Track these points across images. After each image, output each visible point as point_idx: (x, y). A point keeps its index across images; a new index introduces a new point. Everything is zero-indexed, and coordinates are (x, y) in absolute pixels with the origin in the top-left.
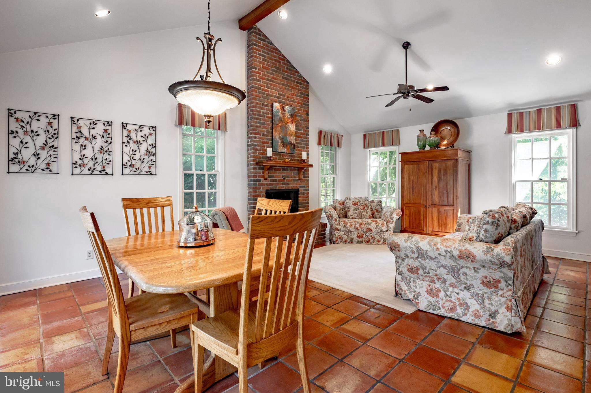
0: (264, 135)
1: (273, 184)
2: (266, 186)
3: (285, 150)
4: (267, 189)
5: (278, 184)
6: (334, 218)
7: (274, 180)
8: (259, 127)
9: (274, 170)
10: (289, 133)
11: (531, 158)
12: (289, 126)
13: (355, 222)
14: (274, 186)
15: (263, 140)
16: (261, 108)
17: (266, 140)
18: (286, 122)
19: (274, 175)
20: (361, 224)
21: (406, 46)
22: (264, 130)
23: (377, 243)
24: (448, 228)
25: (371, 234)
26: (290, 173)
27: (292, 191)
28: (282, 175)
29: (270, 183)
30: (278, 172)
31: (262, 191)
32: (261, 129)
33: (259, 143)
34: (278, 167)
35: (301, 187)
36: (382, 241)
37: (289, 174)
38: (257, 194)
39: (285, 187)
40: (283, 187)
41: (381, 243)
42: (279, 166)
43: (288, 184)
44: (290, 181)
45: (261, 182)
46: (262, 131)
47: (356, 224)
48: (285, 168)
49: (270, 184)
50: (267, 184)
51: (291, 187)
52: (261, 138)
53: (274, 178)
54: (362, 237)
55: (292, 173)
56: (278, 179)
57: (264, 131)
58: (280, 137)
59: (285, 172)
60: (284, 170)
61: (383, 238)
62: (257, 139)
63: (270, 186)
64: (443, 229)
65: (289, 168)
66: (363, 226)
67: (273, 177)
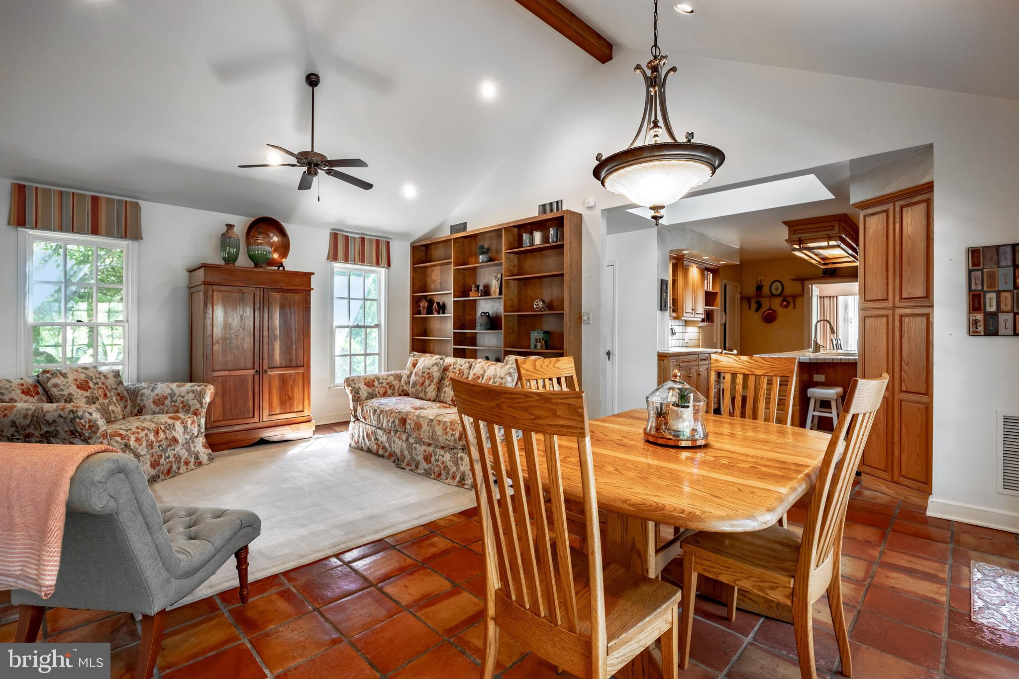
6: (100, 431)
11: (346, 296)
13: (142, 430)
20: (157, 433)
21: (312, 80)
23: (186, 469)
24: (295, 404)
25: (174, 450)
36: (193, 460)
41: (192, 464)
47: (146, 435)
54: (159, 465)
61: (194, 451)
64: (288, 407)
66: (162, 435)
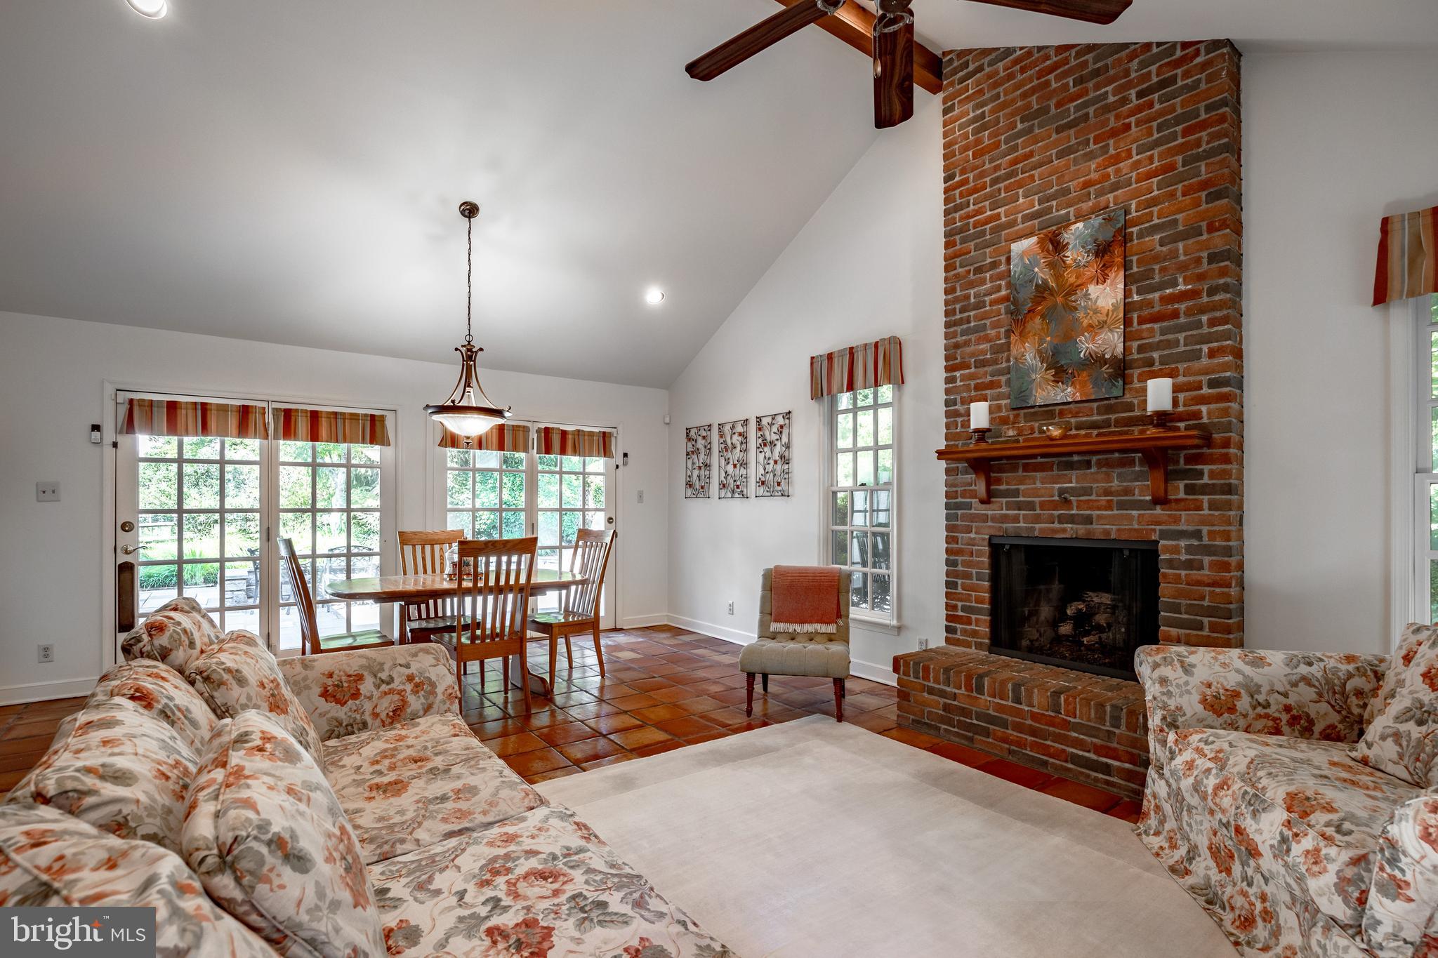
0: (981, 364)
1: (1016, 519)
2: (990, 524)
3: (1067, 393)
4: (993, 533)
5: (1037, 519)
7: (1019, 506)
8: (967, 343)
9: (1021, 470)
10: (1085, 322)
12: (1087, 295)
14: (1021, 524)
15: (979, 381)
16: (971, 285)
17: (989, 378)
18: (1072, 285)
19: (1022, 487)
22: (981, 347)
26: (1101, 476)
27: (1121, 550)
28: (1057, 486)
29: (1005, 516)
30: (1039, 475)
31: (974, 539)
32: (972, 348)
33: (965, 394)
34: (1039, 460)
35: (1165, 535)
37: (1097, 482)
38: (960, 546)
39: (1070, 530)
40: (1064, 530)
42: (1043, 456)
43: (1088, 520)
44: (1099, 509)
45: (973, 511)
46: (973, 355)
48: (1076, 458)
49: (1004, 519)
50: (994, 519)
51: (1107, 532)
52: (971, 377)
53: (1021, 499)
55: (1108, 475)
56: (1037, 500)
57: (984, 352)
58: (1040, 352)
59: (1074, 474)
60: (1070, 466)
62: (959, 383)
63: (1005, 525)
65: (1094, 459)
67: (1016, 493)
